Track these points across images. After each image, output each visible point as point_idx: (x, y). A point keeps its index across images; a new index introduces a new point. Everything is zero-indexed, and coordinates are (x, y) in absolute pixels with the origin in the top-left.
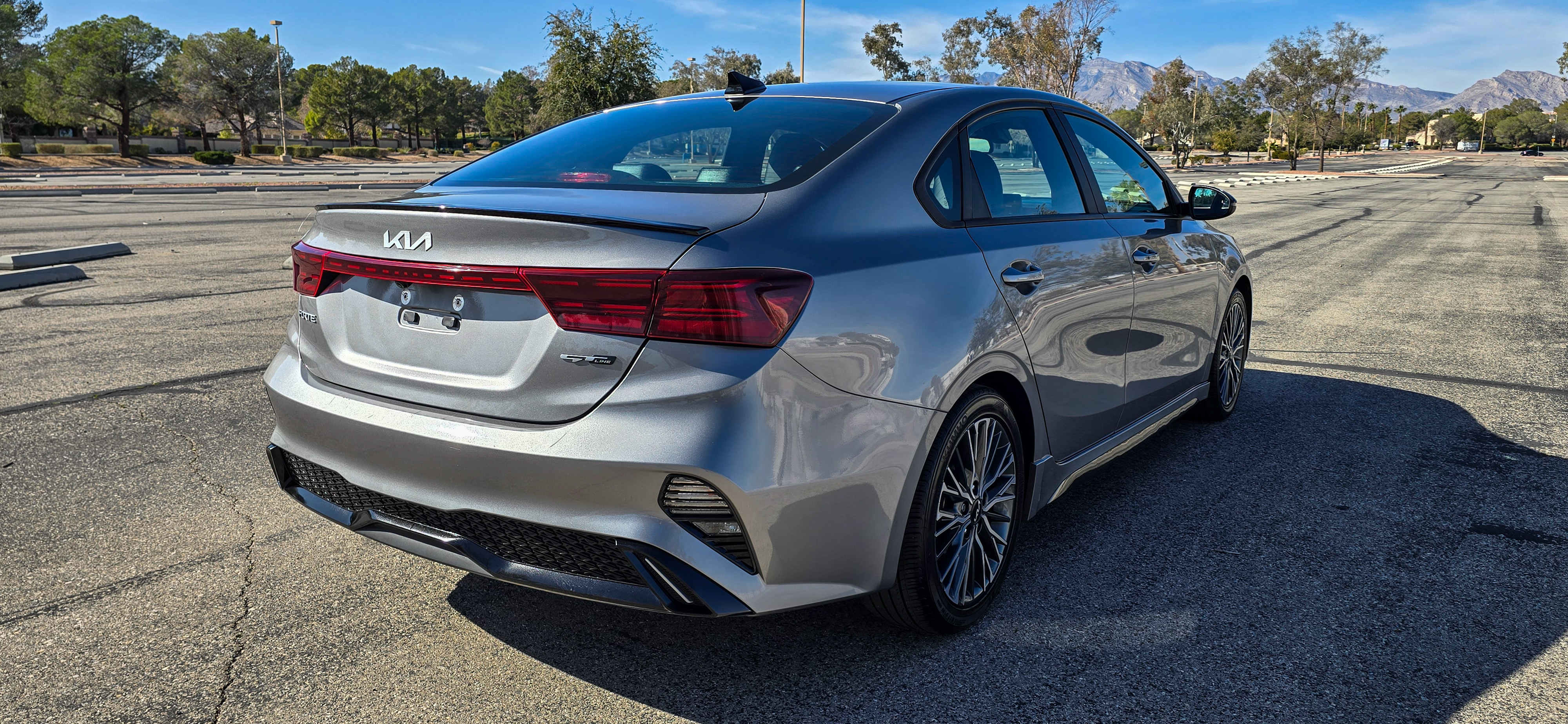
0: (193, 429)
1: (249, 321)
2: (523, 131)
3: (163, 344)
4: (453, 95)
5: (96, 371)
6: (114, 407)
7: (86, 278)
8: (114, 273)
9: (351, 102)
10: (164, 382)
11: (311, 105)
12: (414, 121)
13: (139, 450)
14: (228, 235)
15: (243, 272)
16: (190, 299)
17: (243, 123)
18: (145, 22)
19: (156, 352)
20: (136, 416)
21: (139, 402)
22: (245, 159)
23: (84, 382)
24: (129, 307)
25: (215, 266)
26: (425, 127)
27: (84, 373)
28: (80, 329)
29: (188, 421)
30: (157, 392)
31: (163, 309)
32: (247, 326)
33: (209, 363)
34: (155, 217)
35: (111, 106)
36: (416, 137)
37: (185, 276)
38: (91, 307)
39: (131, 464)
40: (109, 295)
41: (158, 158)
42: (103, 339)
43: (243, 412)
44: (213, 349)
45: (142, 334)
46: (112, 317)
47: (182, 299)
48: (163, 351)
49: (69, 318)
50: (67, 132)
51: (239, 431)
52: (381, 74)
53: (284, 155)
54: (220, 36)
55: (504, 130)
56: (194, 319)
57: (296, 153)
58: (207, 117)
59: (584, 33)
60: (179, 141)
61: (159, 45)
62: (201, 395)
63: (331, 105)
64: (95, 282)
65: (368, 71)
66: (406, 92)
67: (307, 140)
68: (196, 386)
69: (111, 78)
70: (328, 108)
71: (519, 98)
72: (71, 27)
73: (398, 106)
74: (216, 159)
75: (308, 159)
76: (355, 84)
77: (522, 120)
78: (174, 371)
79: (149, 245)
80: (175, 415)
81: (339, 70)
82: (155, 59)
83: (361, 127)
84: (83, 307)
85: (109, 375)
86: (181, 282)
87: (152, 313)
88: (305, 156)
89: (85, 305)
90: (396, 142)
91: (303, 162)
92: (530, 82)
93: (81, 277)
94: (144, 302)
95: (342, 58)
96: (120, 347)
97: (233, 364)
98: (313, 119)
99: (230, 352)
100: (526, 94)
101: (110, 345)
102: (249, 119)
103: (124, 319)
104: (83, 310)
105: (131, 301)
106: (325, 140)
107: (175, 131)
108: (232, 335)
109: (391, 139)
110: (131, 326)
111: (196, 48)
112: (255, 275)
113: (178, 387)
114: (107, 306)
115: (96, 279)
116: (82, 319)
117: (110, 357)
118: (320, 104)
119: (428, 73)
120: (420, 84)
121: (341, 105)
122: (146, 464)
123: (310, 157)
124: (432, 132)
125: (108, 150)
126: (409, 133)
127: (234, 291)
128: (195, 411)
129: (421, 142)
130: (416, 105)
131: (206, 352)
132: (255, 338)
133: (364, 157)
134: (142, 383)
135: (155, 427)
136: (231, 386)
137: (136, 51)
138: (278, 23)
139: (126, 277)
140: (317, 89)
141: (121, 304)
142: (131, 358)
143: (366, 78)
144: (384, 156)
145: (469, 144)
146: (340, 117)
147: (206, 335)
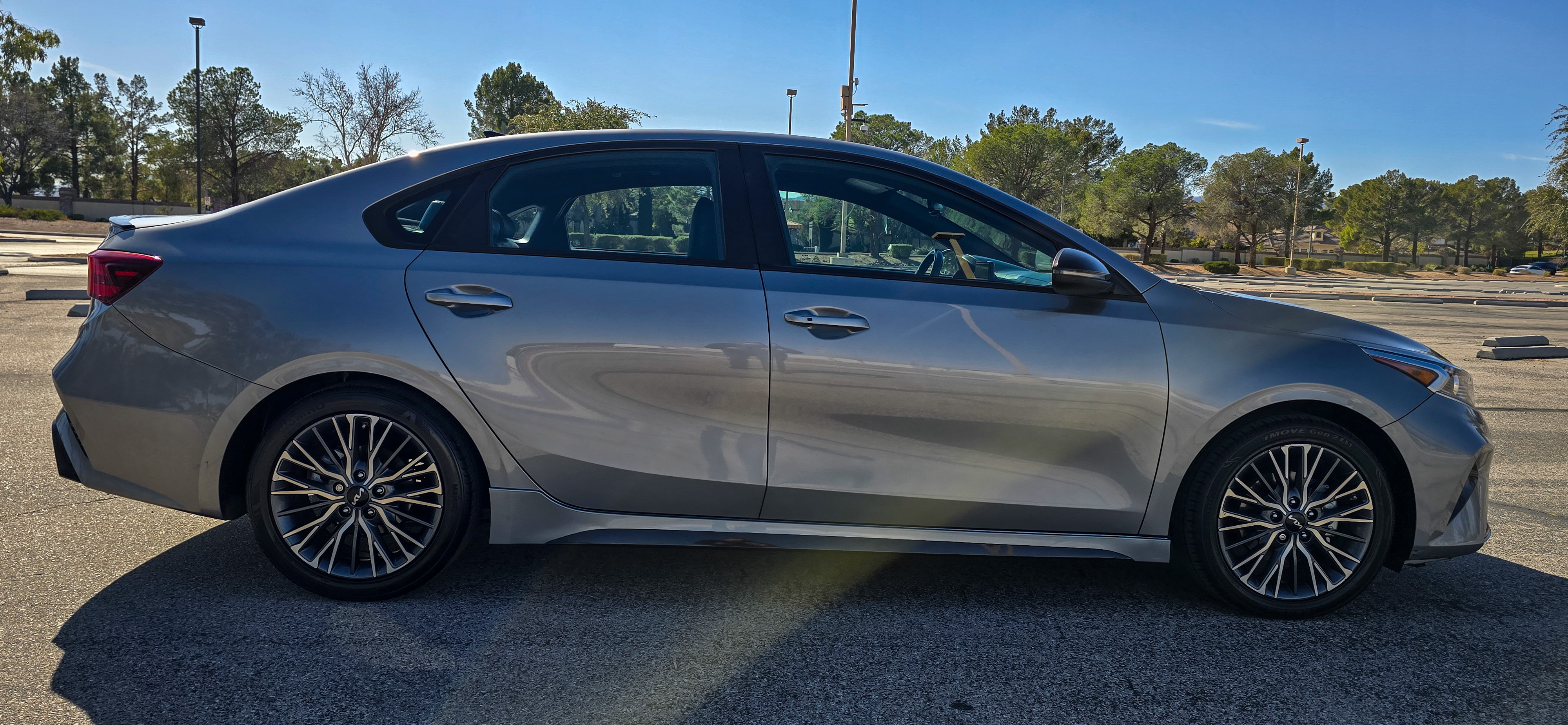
9: (1390, 216)
12: (1463, 238)
18: (1181, 147)
22: (1251, 269)
26: (1478, 243)
36: (1464, 254)
41: (1173, 266)
52: (1432, 187)
53: (1289, 267)
57: (1303, 266)
61: (1188, 165)
63: (1369, 219)
65: (1415, 184)
66: (1460, 205)
67: (1338, 254)
70: (1364, 222)
73: (1446, 220)
74: (1221, 269)
75: (1315, 271)
76: (1397, 198)
81: (1383, 184)
83: (1400, 243)
88: (1313, 269)
90: (1440, 259)
91: (1307, 275)
95: (1389, 171)
98: (1348, 234)
107: (1212, 244)
118: (1356, 219)
119: (1491, 184)
120: (1478, 196)
121: (1379, 220)
123: (1317, 270)
129: (1469, 259)
130: (1470, 220)
133: (1378, 272)
143: (1411, 192)
144: (1401, 272)
146: (1376, 232)
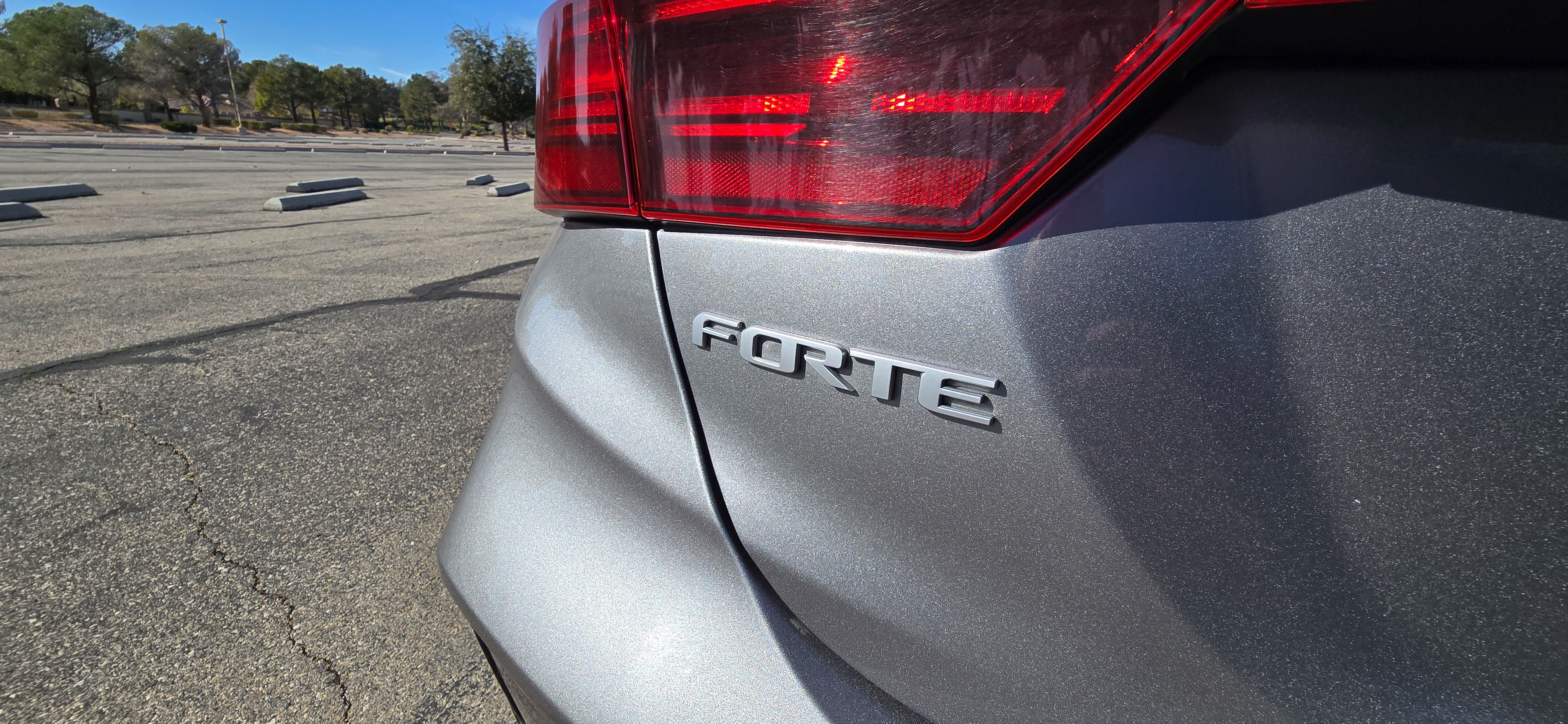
0: (185, 429)
1: (239, 262)
2: (430, 119)
3: (133, 291)
4: (374, 89)
5: (35, 331)
6: (54, 393)
7: (40, 216)
8: (76, 212)
9: (291, 90)
10: (135, 346)
11: (259, 90)
12: (345, 106)
13: (91, 481)
14: (202, 181)
15: (221, 213)
16: (165, 239)
17: (202, 101)
18: (101, 11)
19: (124, 302)
20: (90, 408)
21: (97, 382)
22: (206, 129)
23: (12, 350)
24: (91, 248)
25: (191, 207)
26: (354, 112)
27: (16, 335)
28: (22, 273)
29: (175, 413)
30: (125, 363)
31: (133, 250)
32: (237, 268)
33: (197, 315)
34: (125, 166)
35: (78, 80)
36: (347, 119)
37: (157, 216)
38: (42, 247)
39: (73, 519)
40: (67, 235)
41: (128, 126)
42: (52, 286)
43: (259, 393)
44: (200, 297)
45: (105, 279)
46: (68, 259)
47: (156, 239)
48: (134, 301)
49: (10, 260)
50: (41, 103)
51: (261, 430)
52: (315, 70)
53: (240, 126)
54: (172, 28)
55: (416, 117)
56: (172, 260)
57: (250, 126)
58: (168, 94)
59: (484, 42)
60: (145, 114)
61: (116, 31)
62: (192, 365)
63: (275, 91)
64: (52, 221)
65: (303, 67)
66: (336, 84)
67: (258, 117)
68: (182, 352)
69: (74, 57)
70: (273, 93)
71: (425, 94)
72: (28, 11)
73: (331, 95)
74: (181, 128)
75: (261, 130)
76: (293, 76)
77: (429, 110)
78: (149, 328)
79: (118, 188)
80: (154, 402)
81: (279, 65)
82: (114, 43)
83: (301, 109)
84: (32, 247)
85: (53, 338)
86: (154, 222)
87: (119, 254)
88: (258, 129)
89: (34, 245)
90: (332, 122)
91: (256, 133)
92: (433, 83)
93: (37, 216)
94: (109, 242)
95: (281, 55)
96: (74, 296)
97: (230, 317)
98: (261, 101)
99: (223, 300)
100: (432, 91)
101: (60, 294)
102: (206, 99)
103: (84, 261)
104: (31, 251)
105: (94, 240)
106: (272, 118)
107: (141, 105)
108: (222, 278)
109: (326, 120)
110: (92, 269)
111: (151, 39)
112: (236, 216)
113: (156, 354)
114: (62, 247)
115: (54, 218)
116: (27, 261)
117: (59, 310)
118: (266, 90)
119: (352, 71)
120: (347, 79)
121: (283, 91)
122: (103, 518)
123: (263, 129)
124: (360, 116)
125: (80, 117)
126: (342, 115)
127: (215, 231)
128: (185, 394)
130: (345, 95)
131: (191, 302)
132: (250, 282)
133: (308, 131)
134: (103, 349)
135: (122, 429)
136: (234, 350)
137: (95, 35)
138: (223, 22)
139: (90, 216)
140: (262, 78)
141: (81, 244)
142: (87, 311)
143: (302, 72)
144: (323, 131)
145: (390, 126)
146: (283, 101)
147: (189, 279)
